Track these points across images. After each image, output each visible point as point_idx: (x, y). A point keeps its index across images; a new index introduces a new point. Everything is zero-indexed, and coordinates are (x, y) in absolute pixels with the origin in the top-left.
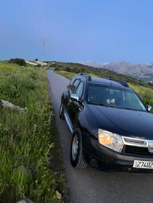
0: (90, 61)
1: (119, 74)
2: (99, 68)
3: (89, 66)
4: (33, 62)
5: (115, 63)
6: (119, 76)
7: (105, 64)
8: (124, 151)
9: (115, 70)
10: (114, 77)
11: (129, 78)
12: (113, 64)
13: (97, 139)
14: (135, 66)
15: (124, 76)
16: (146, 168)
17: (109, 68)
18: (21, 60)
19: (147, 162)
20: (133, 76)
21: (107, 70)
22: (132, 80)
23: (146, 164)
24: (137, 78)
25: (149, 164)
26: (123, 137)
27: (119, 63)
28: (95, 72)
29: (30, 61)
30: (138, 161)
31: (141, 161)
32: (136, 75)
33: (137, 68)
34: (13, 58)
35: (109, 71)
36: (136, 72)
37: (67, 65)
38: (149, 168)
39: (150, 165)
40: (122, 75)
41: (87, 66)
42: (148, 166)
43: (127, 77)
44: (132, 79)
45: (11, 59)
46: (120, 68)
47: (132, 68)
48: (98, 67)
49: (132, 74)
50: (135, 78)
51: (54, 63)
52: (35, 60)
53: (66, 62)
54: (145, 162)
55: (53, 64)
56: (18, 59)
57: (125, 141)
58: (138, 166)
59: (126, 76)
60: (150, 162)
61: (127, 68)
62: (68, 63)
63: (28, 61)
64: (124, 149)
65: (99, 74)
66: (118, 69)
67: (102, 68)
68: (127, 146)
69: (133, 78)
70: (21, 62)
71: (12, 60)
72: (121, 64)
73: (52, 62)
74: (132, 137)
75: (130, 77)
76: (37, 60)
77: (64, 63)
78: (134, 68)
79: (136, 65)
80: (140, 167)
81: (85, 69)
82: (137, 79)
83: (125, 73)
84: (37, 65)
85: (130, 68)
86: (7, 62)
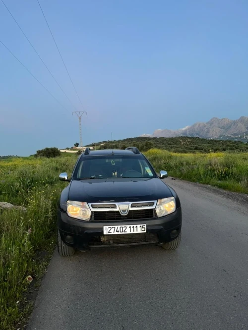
0: (159, 129)
1: (211, 140)
2: (176, 138)
3: (158, 137)
4: (72, 149)
5: (199, 124)
6: (210, 143)
7: (184, 129)
8: (93, 219)
9: (203, 135)
10: (202, 146)
11: (229, 144)
12: (197, 125)
13: (65, 212)
14: (235, 123)
15: (219, 141)
16: (119, 233)
17: (192, 134)
18: (52, 149)
19: (119, 226)
20: (236, 138)
21: (188, 138)
22: (233, 146)
23: (119, 229)
24: (242, 141)
25: (121, 228)
26: (90, 204)
27: (207, 123)
28: (169, 144)
29: (68, 149)
30: (107, 227)
31: (112, 227)
32: (239, 136)
33: (239, 124)
34: (41, 150)
35: (193, 138)
36: (238, 131)
37: (124, 142)
38: (123, 233)
39: (124, 229)
40: (216, 141)
41: (155, 138)
42: (121, 231)
43: (225, 141)
44: (233, 143)
45: (37, 151)
46: (211, 130)
47: (230, 127)
48: (174, 136)
49: (232, 136)
50: (240, 142)
51: (103, 144)
52: (75, 145)
53: (122, 139)
54: (116, 227)
55: (102, 146)
56: (47, 149)
57: (93, 207)
58: (109, 232)
59: (223, 141)
60: (123, 226)
61: (221, 128)
62: (125, 140)
63: (65, 149)
64: (93, 217)
65: (177, 146)
66: (208, 132)
67: (181, 135)
68: (95, 212)
69: (235, 142)
70: (52, 153)
71: (39, 152)
72: (211, 123)
73: (101, 143)
74: (99, 202)
75: (229, 141)
76: (77, 145)
77: (119, 141)
78: (234, 125)
79: (235, 120)
80: (113, 233)
81: (151, 144)
82: (242, 143)
83: (221, 136)
84: (77, 153)
85: (227, 127)
86: (33, 157)
